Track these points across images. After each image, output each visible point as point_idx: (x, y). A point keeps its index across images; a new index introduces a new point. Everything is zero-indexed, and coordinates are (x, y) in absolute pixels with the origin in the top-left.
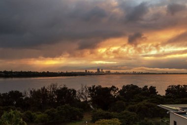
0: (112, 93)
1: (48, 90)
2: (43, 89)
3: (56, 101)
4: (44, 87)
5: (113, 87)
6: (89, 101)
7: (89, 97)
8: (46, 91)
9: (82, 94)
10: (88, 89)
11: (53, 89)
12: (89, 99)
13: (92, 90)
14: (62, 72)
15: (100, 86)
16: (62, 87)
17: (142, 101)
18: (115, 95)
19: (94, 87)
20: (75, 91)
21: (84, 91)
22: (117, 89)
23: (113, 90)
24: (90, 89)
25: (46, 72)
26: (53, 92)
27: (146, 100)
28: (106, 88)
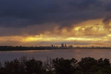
0: (72, 64)
1: (19, 61)
2: (16, 61)
3: (26, 71)
4: (16, 59)
5: (73, 59)
6: (53, 71)
7: (53, 67)
8: (18, 62)
9: (47, 64)
10: (52, 61)
11: (24, 61)
12: (53, 69)
13: (55, 62)
14: (32, 47)
15: (62, 58)
16: (31, 59)
17: (97, 71)
18: (75, 66)
19: (57, 59)
20: (42, 62)
21: (49, 63)
22: (77, 61)
23: (73, 62)
24: (54, 61)
25: (19, 46)
26: (23, 63)
27: (101, 71)
28: (68, 60)
